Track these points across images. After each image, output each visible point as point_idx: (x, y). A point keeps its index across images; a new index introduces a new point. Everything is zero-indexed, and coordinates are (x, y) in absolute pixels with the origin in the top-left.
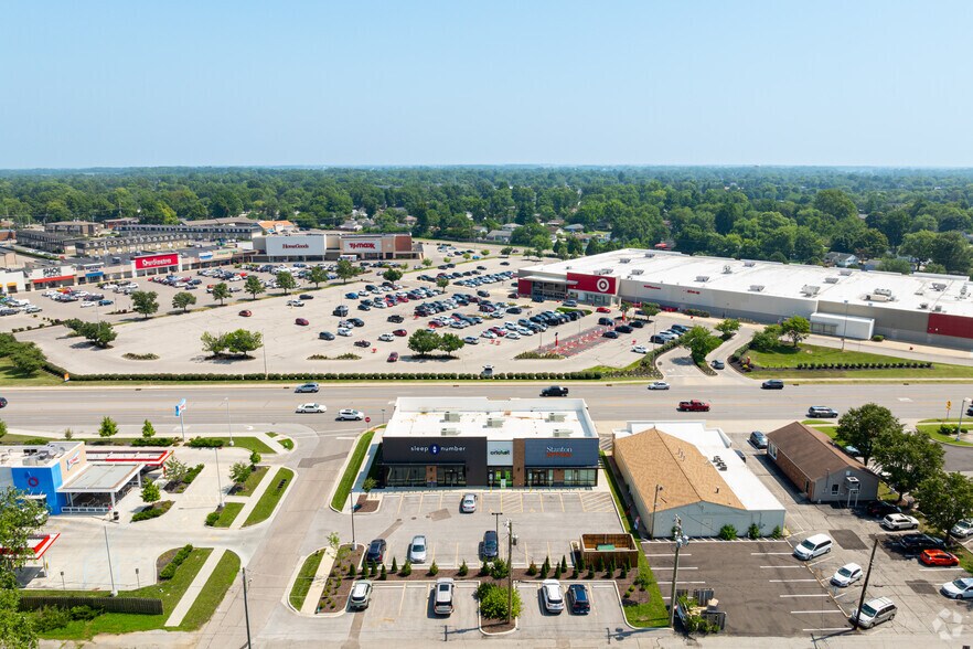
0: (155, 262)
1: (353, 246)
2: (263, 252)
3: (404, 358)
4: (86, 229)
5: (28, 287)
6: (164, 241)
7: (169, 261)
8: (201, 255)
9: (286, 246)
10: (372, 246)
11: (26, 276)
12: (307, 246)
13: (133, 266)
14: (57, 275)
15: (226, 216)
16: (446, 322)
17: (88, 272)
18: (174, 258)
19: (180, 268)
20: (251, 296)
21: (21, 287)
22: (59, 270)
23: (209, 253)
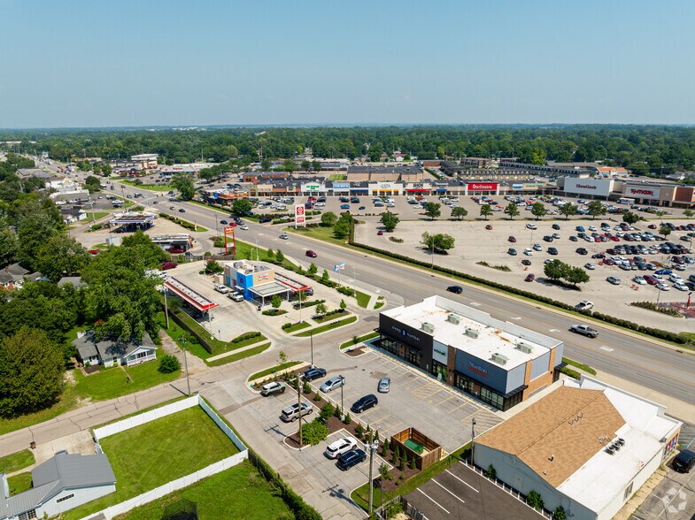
0: (481, 187)
1: (633, 191)
2: (562, 188)
3: (540, 280)
4: (481, 163)
5: (404, 193)
6: (512, 174)
7: (491, 187)
8: (514, 185)
9: (579, 186)
10: (650, 193)
11: (404, 186)
12: (595, 188)
13: (466, 188)
14: (420, 188)
15: (583, 161)
16: (617, 262)
17: (438, 188)
18: (494, 186)
19: (498, 193)
20: (509, 217)
21: (401, 193)
22: (422, 185)
23: (521, 185)
